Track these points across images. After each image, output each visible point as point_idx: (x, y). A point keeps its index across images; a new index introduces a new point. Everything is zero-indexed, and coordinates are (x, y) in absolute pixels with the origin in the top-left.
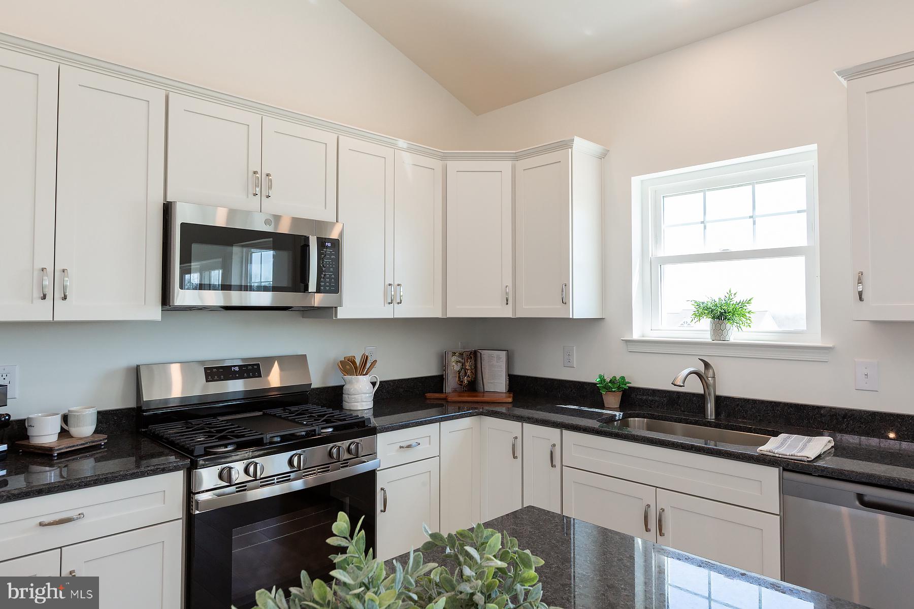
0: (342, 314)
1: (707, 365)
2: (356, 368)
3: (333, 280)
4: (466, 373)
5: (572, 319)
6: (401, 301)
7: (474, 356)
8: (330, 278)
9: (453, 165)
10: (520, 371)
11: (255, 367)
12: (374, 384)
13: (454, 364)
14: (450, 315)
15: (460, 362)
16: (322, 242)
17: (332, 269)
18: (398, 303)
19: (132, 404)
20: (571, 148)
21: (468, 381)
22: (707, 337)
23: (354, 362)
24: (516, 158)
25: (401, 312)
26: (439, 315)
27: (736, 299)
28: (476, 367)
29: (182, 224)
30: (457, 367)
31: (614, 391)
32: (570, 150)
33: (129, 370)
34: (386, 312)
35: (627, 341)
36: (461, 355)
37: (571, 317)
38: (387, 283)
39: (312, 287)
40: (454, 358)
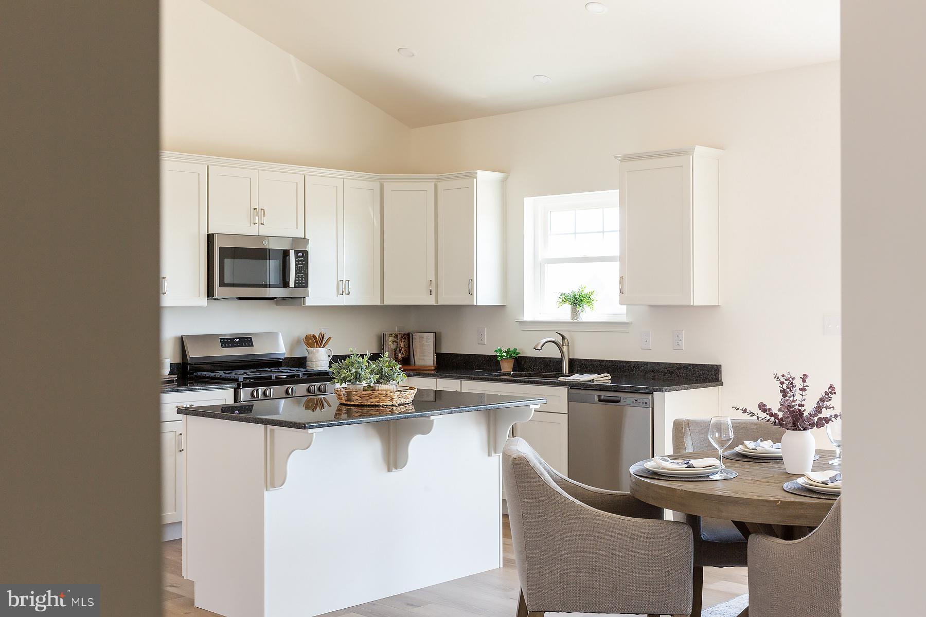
0: (309, 302)
1: (563, 337)
2: (317, 342)
3: (304, 279)
4: (400, 351)
5: (476, 306)
6: (349, 292)
7: (408, 337)
8: (302, 278)
9: (388, 186)
10: (445, 350)
11: (249, 339)
13: (390, 343)
14: (386, 303)
15: (395, 342)
16: (297, 252)
17: (303, 272)
18: (347, 294)
19: (178, 360)
20: (476, 178)
21: (403, 358)
22: (568, 318)
23: (315, 337)
24: (439, 180)
25: (349, 301)
26: (378, 303)
27: (586, 291)
28: (409, 346)
29: (222, 249)
30: (393, 346)
31: (507, 359)
33: (176, 338)
34: (339, 301)
35: (519, 322)
36: (396, 336)
37: (475, 304)
38: (339, 279)
39: (292, 284)
40: (391, 339)
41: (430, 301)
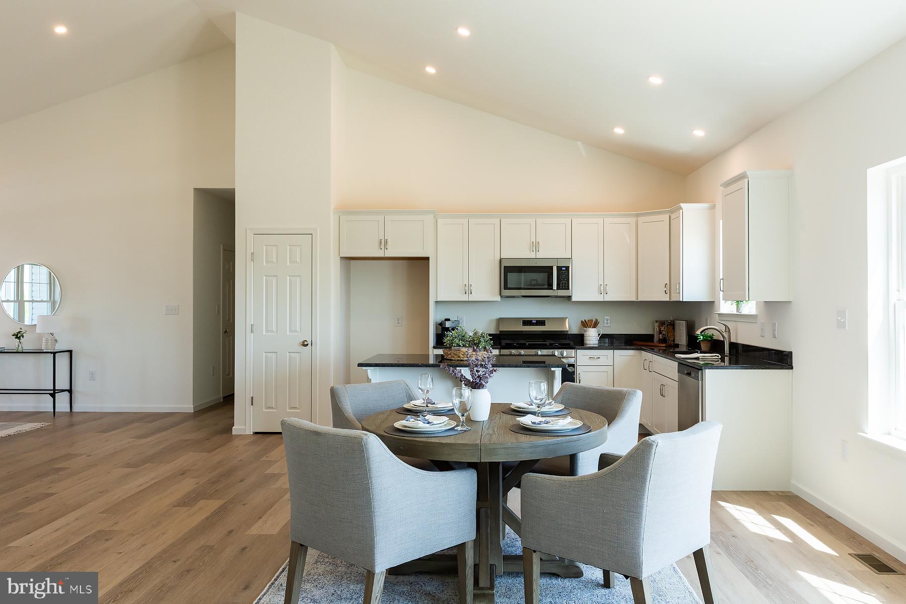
0: (574, 299)
1: (725, 326)
4: (661, 333)
8: (565, 283)
9: (641, 219)
11: (543, 321)
12: (599, 335)
13: (657, 327)
14: (641, 299)
15: (659, 326)
16: (559, 268)
17: (564, 280)
18: (606, 294)
20: (682, 209)
21: (663, 337)
22: (735, 311)
23: (590, 322)
24: (671, 212)
25: (608, 298)
26: (634, 299)
29: (504, 267)
30: (658, 330)
32: (681, 210)
34: (600, 298)
35: (719, 314)
36: (660, 322)
37: (681, 300)
38: (599, 284)
39: (555, 287)
40: (657, 324)
41: (666, 298)
